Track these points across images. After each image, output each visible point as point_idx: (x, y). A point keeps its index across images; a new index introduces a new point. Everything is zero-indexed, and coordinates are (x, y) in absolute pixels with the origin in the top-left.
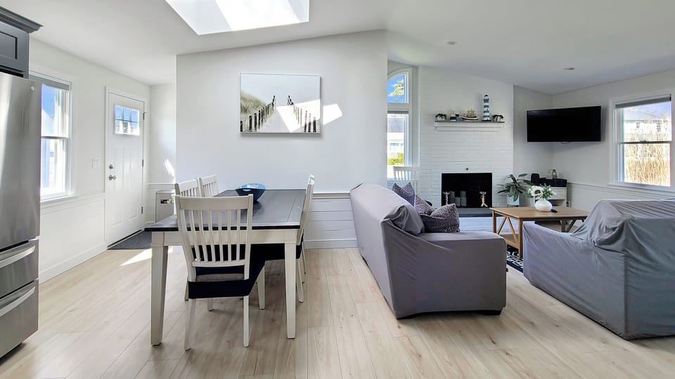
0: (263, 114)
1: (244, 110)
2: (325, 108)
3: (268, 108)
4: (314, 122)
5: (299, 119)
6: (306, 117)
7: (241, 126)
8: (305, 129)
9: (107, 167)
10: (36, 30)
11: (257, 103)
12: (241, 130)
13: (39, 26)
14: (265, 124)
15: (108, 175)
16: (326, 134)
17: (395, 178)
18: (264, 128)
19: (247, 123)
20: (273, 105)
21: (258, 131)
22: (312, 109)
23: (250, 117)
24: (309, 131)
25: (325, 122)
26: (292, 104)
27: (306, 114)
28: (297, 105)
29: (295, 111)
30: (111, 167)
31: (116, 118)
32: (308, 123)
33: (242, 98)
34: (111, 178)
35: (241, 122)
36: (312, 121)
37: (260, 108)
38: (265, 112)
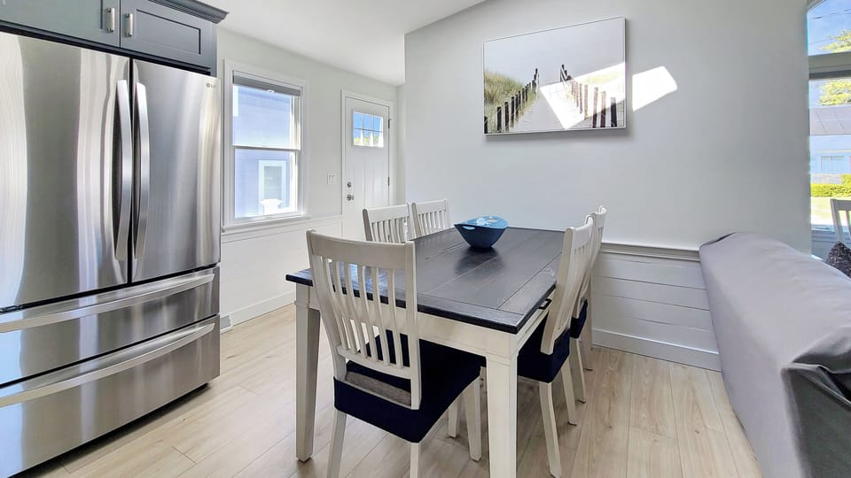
0: (518, 103)
1: (489, 99)
2: (637, 79)
3: (526, 91)
4: (614, 108)
5: (581, 106)
6: (596, 99)
7: (486, 125)
8: (595, 123)
9: (345, 185)
10: (223, 19)
11: (508, 85)
12: (486, 132)
13: (226, 13)
14: (521, 118)
15: (345, 195)
16: (639, 128)
17: (839, 227)
18: (520, 126)
19: (493, 120)
20: (534, 84)
21: (511, 130)
22: (607, 84)
23: (499, 108)
24: (603, 125)
25: (637, 104)
26: (569, 78)
27: (596, 95)
28: (578, 79)
29: (573, 91)
30: (349, 185)
31: (355, 126)
32: (599, 110)
33: (487, 81)
34: (349, 198)
35: (486, 118)
36: (608, 106)
37: (514, 93)
38: (521, 97)
